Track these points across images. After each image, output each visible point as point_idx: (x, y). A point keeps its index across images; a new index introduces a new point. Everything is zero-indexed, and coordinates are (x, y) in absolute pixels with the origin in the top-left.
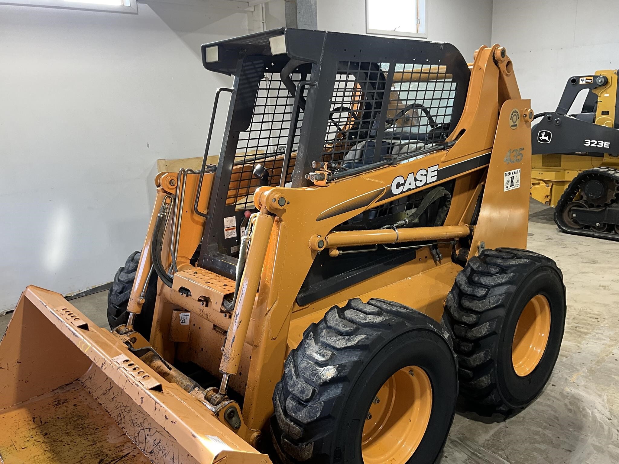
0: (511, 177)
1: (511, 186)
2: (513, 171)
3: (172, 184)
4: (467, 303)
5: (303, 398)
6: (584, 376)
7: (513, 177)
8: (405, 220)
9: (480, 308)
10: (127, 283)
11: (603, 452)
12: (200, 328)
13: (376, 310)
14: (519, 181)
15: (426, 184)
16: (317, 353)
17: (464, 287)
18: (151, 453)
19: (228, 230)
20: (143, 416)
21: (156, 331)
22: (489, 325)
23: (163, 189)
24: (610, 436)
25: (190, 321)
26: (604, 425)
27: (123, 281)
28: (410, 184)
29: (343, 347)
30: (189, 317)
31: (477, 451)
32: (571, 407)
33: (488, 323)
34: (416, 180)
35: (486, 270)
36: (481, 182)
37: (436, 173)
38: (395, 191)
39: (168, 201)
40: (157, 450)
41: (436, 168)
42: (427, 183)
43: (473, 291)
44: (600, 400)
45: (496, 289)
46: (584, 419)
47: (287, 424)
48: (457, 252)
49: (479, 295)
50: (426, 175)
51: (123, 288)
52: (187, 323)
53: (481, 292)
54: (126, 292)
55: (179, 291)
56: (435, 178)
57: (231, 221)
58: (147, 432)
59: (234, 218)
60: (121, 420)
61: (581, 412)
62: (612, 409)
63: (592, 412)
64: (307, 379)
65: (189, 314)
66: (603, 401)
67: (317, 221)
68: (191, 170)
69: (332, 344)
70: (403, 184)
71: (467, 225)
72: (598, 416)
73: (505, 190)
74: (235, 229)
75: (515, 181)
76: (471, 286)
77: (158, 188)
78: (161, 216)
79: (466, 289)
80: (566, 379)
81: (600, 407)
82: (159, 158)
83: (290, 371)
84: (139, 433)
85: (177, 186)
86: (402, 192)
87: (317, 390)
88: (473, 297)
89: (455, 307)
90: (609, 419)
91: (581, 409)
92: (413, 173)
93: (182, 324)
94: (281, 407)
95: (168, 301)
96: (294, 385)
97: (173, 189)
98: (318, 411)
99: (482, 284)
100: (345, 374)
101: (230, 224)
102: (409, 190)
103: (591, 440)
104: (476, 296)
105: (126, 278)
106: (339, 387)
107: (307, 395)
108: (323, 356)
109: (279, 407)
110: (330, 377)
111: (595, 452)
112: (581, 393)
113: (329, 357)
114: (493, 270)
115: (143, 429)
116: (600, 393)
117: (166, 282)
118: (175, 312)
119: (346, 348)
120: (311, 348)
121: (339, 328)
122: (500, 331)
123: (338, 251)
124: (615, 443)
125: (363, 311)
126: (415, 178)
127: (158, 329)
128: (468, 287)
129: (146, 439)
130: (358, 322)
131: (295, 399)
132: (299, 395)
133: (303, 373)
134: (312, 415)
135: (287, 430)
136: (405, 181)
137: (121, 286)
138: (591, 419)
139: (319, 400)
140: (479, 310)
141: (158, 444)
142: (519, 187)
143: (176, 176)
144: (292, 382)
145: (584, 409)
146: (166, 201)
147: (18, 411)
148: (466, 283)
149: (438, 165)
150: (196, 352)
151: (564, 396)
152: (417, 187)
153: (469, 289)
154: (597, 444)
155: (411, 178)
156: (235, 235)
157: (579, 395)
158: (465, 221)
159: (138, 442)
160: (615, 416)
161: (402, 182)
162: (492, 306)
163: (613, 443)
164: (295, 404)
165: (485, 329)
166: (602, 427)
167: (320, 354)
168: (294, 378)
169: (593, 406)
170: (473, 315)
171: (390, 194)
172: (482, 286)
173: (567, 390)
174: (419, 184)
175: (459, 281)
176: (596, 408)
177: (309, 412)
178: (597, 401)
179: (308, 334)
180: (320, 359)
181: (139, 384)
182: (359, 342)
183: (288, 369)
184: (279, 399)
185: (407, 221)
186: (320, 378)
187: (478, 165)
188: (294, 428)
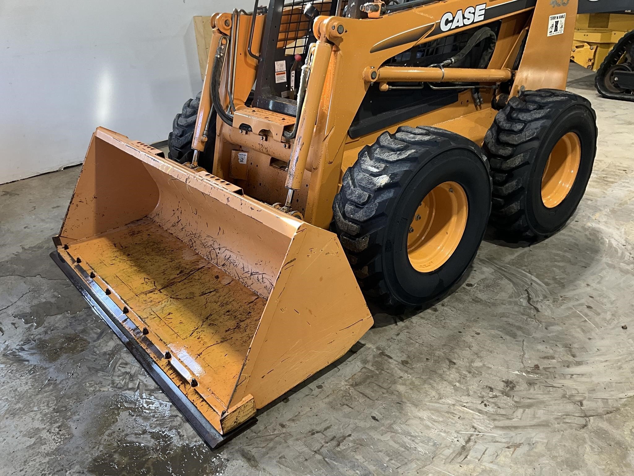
0: (556, 22)
1: (555, 31)
2: (559, 15)
3: (227, 25)
4: (504, 138)
5: (360, 202)
6: (606, 215)
7: (558, 21)
8: (451, 60)
9: (516, 141)
10: (187, 127)
11: (614, 268)
12: (257, 166)
13: (424, 132)
14: (563, 26)
15: (473, 23)
16: (372, 166)
17: (503, 124)
18: (223, 265)
19: (279, 74)
20: (213, 239)
21: (218, 168)
22: (523, 156)
23: (218, 29)
24: (623, 256)
25: (248, 161)
26: (619, 250)
27: (182, 126)
28: (458, 22)
29: (395, 160)
30: (246, 157)
31: (503, 267)
32: (591, 237)
33: (522, 154)
34: (464, 18)
35: (525, 107)
36: (526, 27)
37: (483, 12)
38: (444, 28)
39: (224, 41)
40: (229, 263)
41: (483, 6)
42: (474, 21)
43: (511, 126)
44: (618, 232)
45: (532, 124)
46: (601, 245)
47: (346, 224)
48: (497, 98)
49: (516, 130)
50: (474, 13)
51: (183, 132)
52: (245, 162)
53: (519, 127)
54: (187, 135)
55: (240, 128)
56: (482, 18)
57: (282, 65)
58: (218, 251)
59: (284, 62)
60: (192, 244)
61: (599, 240)
62: (627, 239)
63: (609, 241)
64: (364, 187)
65: (247, 154)
66: (621, 233)
67: (371, 52)
68: (244, 11)
69: (386, 159)
70: (452, 21)
71: (510, 69)
72: (614, 243)
73: (548, 35)
74: (284, 73)
75: (559, 26)
76: (509, 122)
77: (213, 29)
78: (218, 56)
79: (505, 125)
80: (589, 217)
81: (617, 237)
82: (195, 15)
83: (348, 183)
84: (210, 252)
85: (231, 28)
86: (450, 30)
87: (372, 195)
88: (511, 132)
89: (493, 142)
90: (624, 245)
91: (600, 239)
92: (461, 10)
93: (241, 163)
94: (340, 212)
95: (227, 141)
96: (352, 193)
97: (228, 30)
98: (374, 210)
99: (519, 119)
100: (397, 181)
101: (280, 69)
102: (457, 27)
103: (605, 259)
104: (513, 131)
105: (186, 122)
106: (391, 192)
107: (364, 199)
108: (378, 168)
109: (338, 212)
110: (384, 184)
111: (607, 267)
112: (602, 227)
113: (382, 169)
114: (531, 107)
115: (214, 249)
116: (618, 227)
117: (226, 121)
118: (234, 152)
119: (397, 161)
120: (367, 163)
121: (391, 146)
122: (533, 161)
123: (387, 86)
124: (626, 262)
125: (413, 132)
126: (463, 15)
127: (219, 167)
128: (506, 123)
129: (217, 256)
130: (409, 141)
131: (353, 204)
132: (356, 200)
133: (360, 183)
134: (368, 214)
135: (346, 229)
136: (454, 18)
137: (181, 130)
138: (607, 245)
139: (374, 202)
140: (515, 143)
141: (228, 259)
142: (562, 32)
143: (230, 16)
144: (350, 191)
145: (602, 239)
146: (223, 42)
147: (100, 239)
148: (504, 120)
149: (486, 3)
150: (254, 188)
151: (585, 229)
152: (465, 25)
153: (507, 125)
154: (610, 262)
155: (459, 15)
156: (285, 80)
157: (600, 228)
158: (507, 66)
159: (210, 258)
160: (629, 243)
161: (450, 19)
162: (527, 139)
163: (624, 262)
164: (352, 207)
165: (520, 160)
166: (616, 251)
167: (375, 167)
168: (352, 187)
169: (611, 236)
170: (509, 148)
171: (438, 30)
172: (519, 121)
173: (589, 224)
174: (467, 22)
175: (498, 119)
176: (613, 238)
177: (365, 212)
178: (614, 233)
179: (363, 153)
180: (375, 170)
181: (223, 189)
182: (409, 155)
183: (346, 182)
184: (339, 207)
185: (453, 60)
186: (375, 185)
187: (524, 7)
188: (352, 226)
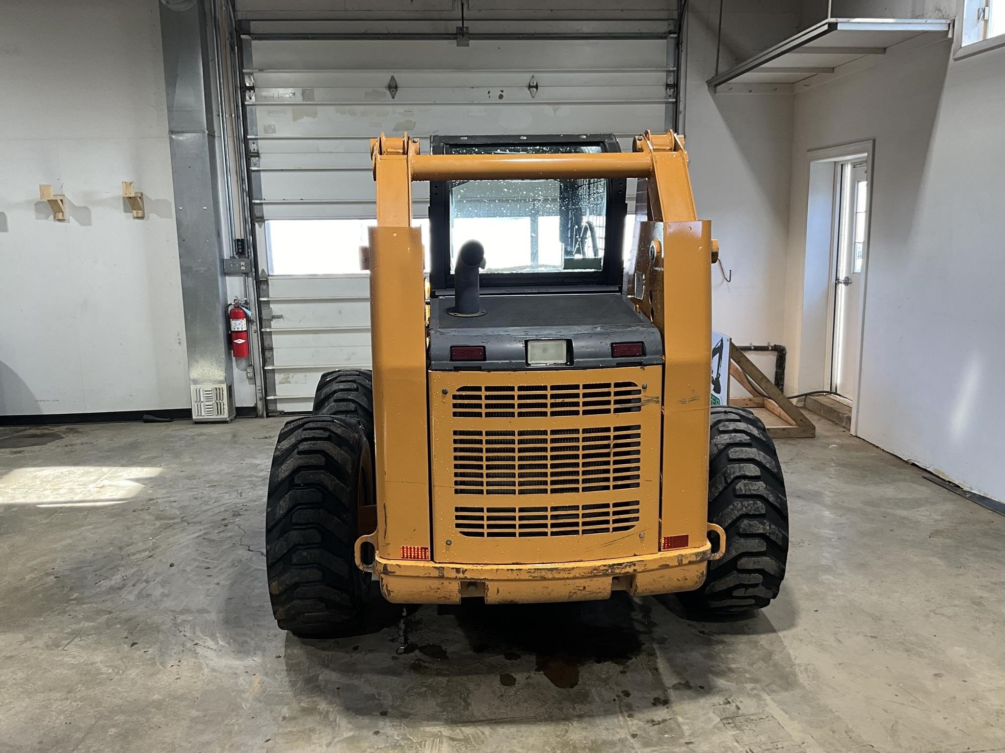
6: (243, 692)
24: (193, 628)
26: (201, 635)
32: (243, 638)
44: (212, 664)
61: (231, 638)
62: (196, 658)
63: (218, 643)
66: (207, 665)
72: (210, 643)
80: (266, 674)
81: (210, 653)
90: (197, 644)
91: (231, 641)
103: (213, 616)
112: (238, 664)
116: (214, 674)
124: (186, 623)
138: (218, 635)
145: (229, 643)
151: (258, 648)
154: (205, 615)
157: (241, 659)
160: (190, 650)
163: (188, 622)
166: (203, 632)
169: (219, 651)
173: (258, 659)
176: (215, 650)
178: (216, 660)
